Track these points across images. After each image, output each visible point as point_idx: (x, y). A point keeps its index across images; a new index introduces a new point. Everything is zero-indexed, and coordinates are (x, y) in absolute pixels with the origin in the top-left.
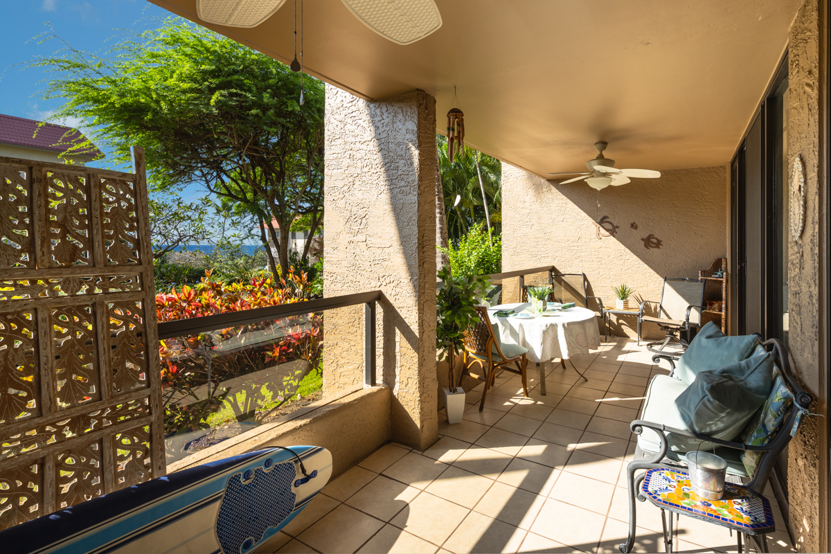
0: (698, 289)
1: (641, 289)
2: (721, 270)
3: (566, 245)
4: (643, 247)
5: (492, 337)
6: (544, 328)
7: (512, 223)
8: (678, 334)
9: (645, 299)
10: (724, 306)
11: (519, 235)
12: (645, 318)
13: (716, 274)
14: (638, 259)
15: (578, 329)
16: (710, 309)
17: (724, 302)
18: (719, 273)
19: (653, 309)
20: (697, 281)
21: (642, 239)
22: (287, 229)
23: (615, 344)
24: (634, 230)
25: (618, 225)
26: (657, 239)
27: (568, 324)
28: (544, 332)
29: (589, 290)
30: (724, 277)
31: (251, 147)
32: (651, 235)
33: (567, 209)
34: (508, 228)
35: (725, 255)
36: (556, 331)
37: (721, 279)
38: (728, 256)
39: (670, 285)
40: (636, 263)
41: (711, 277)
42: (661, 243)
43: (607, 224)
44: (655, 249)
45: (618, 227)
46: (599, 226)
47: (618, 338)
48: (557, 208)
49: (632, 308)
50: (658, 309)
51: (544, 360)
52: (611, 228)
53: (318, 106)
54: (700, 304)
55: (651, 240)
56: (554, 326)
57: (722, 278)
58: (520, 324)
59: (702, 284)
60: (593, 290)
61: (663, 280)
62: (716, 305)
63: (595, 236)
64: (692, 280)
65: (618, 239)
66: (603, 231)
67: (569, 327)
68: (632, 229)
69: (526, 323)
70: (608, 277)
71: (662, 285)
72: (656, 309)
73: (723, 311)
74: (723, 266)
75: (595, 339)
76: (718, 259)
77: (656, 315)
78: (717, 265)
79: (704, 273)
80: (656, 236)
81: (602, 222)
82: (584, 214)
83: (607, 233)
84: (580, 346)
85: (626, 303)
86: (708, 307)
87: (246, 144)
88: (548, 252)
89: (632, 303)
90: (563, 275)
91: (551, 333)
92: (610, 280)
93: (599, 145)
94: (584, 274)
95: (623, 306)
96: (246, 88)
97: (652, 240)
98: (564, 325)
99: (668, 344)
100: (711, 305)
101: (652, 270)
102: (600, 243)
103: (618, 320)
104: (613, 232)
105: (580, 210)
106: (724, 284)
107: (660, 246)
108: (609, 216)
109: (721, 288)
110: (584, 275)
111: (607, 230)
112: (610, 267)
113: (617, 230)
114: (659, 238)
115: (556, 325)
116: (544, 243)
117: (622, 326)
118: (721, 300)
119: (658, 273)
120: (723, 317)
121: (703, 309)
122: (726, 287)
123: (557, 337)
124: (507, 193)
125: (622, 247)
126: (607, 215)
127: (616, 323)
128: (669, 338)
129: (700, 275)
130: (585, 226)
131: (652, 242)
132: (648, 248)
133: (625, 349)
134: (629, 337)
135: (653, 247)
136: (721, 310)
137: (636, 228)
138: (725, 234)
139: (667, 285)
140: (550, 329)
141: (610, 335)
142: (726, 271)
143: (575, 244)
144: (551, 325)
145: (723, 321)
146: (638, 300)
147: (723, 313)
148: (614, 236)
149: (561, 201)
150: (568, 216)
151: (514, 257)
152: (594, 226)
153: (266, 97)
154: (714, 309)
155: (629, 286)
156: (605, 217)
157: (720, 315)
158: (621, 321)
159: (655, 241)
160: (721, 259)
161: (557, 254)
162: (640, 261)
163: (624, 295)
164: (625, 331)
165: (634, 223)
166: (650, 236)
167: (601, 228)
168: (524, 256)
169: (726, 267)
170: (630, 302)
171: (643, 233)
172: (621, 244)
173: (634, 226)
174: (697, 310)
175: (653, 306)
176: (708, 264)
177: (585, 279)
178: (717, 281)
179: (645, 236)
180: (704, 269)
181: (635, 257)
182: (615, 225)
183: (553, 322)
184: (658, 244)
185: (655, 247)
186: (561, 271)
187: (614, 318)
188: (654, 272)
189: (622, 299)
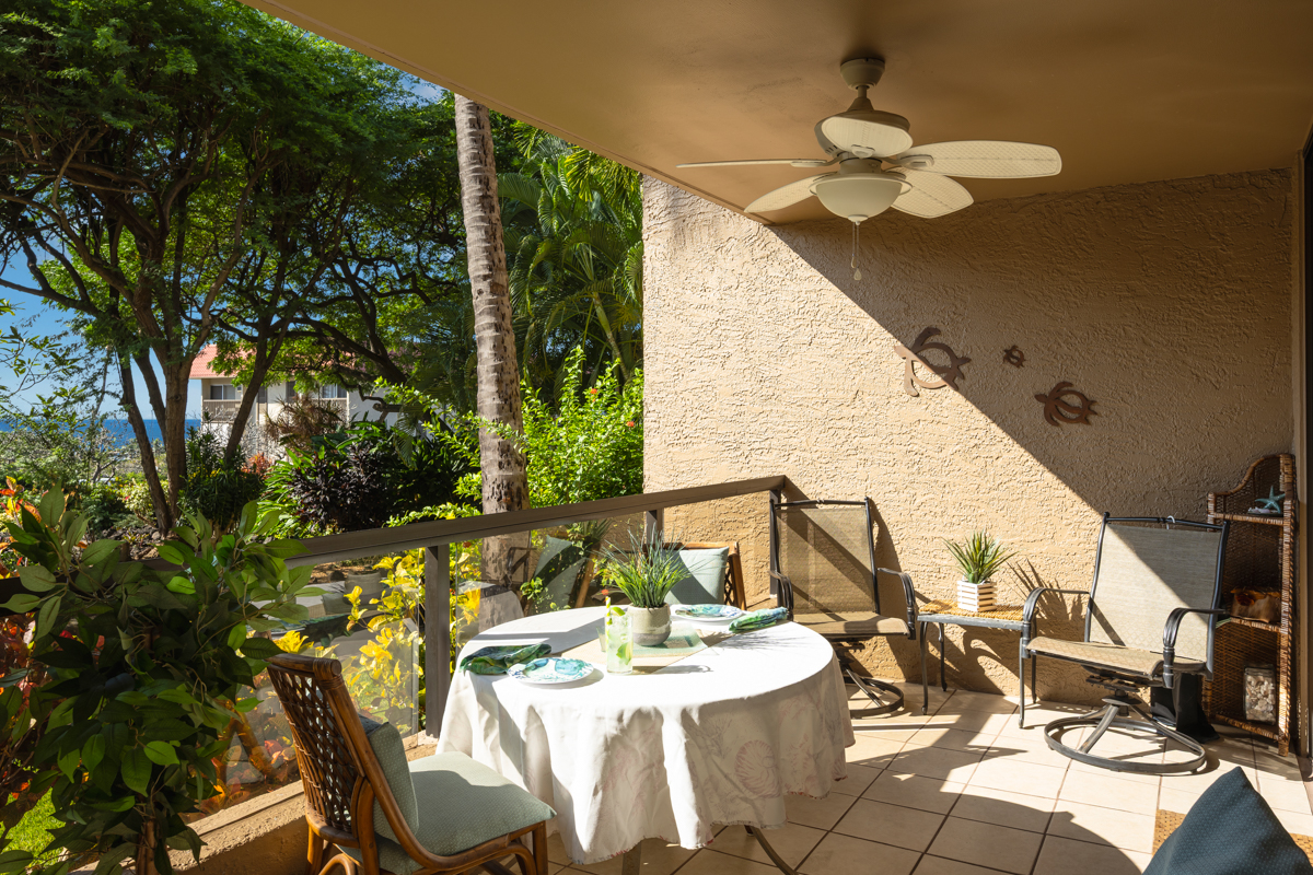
0: (1206, 553)
1: (1035, 549)
2: (1277, 492)
3: (819, 415)
4: (1040, 420)
5: (367, 778)
6: (611, 728)
7: (671, 349)
8: (1145, 695)
9: (1047, 579)
10: (1285, 607)
11: (692, 385)
12: (1041, 644)
13: (1262, 505)
14: (1027, 456)
15: (744, 730)
16: (1242, 615)
17: (1285, 594)
18: (1270, 502)
19: (1069, 610)
20: (1201, 525)
21: (1039, 397)
22: (182, 377)
23: (952, 719)
24: (1014, 369)
25: (968, 353)
26: (1081, 395)
27: (706, 710)
28: (612, 746)
29: (884, 549)
30: (1287, 515)
31: (77, 166)
32: (1064, 384)
33: (824, 309)
34: (659, 365)
35: (1290, 444)
36: (659, 736)
37: (1278, 522)
38: (1299, 449)
39: (1123, 535)
40: (1018, 469)
41: (1245, 513)
42: (1095, 408)
43: (936, 351)
44: (1075, 426)
45: (966, 360)
46: (912, 356)
47: (967, 698)
48: (795, 306)
49: (1008, 608)
50: (1085, 610)
51: (606, 854)
52: (948, 363)
53: (250, 62)
54: (1209, 602)
55: (1065, 398)
56: (647, 721)
57: (1280, 516)
58: (531, 709)
59: (1219, 535)
60: (897, 548)
61: (1100, 519)
62: (1261, 604)
63: (902, 389)
64: (1185, 523)
65: (968, 398)
66: (923, 372)
67: (705, 725)
68: (1008, 366)
69: (552, 704)
70: (938, 510)
71: (1096, 536)
72: (1077, 607)
73: (1285, 622)
74: (1284, 479)
75: (817, 757)
76: (1267, 458)
77: (1076, 632)
78: (1264, 475)
79: (1224, 501)
80: (1078, 387)
81: (921, 344)
82: (870, 324)
83: (937, 380)
84: (753, 790)
85: (987, 594)
86: (1237, 607)
87: (63, 159)
88: (769, 434)
89: (1008, 589)
90: (812, 504)
91: (638, 745)
92: (946, 519)
93: (854, 66)
94: (870, 502)
95: (976, 602)
96: (56, 14)
97: (1067, 398)
98: (685, 715)
99: (1114, 722)
100: (1247, 601)
101: (1068, 491)
102: (915, 410)
103: (967, 640)
104: (953, 373)
105: (858, 309)
106: (1287, 538)
107: (1092, 418)
108: (942, 328)
109: (1278, 546)
110: (871, 505)
111: (937, 370)
112: (945, 480)
113: (964, 368)
114: (1086, 393)
115: (659, 715)
116: (757, 408)
117: (982, 660)
118: (1278, 586)
119: (1085, 498)
120: (1284, 642)
121: (1220, 617)
122: (1294, 546)
123: (661, 759)
124: (657, 264)
125: (980, 419)
126: (934, 324)
127: (962, 649)
128: (1113, 710)
129: (1211, 506)
130: (872, 357)
131: (1066, 405)
132: (1057, 425)
133: (980, 741)
134: (1000, 694)
135: (1069, 420)
136: (1276, 621)
137: (1020, 362)
138: (1289, 380)
139: (1111, 537)
140: (636, 733)
141: (945, 687)
142: (1294, 497)
143: (846, 412)
144: (640, 714)
145: (1284, 655)
146: (1026, 581)
147: (1284, 631)
148: (956, 388)
149: (806, 285)
150: (826, 330)
151: (677, 449)
152: (897, 358)
153: (103, 37)
154: (1255, 617)
155: (998, 540)
156: (930, 332)
157: (1276, 636)
158: (976, 643)
159: (1075, 401)
160: (1275, 459)
161: (794, 441)
162: (1032, 461)
163: (980, 565)
164: (988, 673)
165: (1014, 348)
166: (1062, 388)
167: (918, 364)
168: (703, 445)
169: (1293, 484)
170: (1000, 587)
171: (1039, 377)
172: (976, 412)
173: (1013, 356)
174: (1203, 619)
175: (1069, 600)
176: (1236, 471)
177: (874, 514)
178: (1263, 525)
179: (1047, 387)
180: (1223, 487)
181: (1018, 450)
182: (959, 354)
183: (647, 704)
184: (1086, 412)
185: (1076, 421)
186: (805, 491)
187: (956, 636)
188: (1075, 497)
189: (975, 581)
